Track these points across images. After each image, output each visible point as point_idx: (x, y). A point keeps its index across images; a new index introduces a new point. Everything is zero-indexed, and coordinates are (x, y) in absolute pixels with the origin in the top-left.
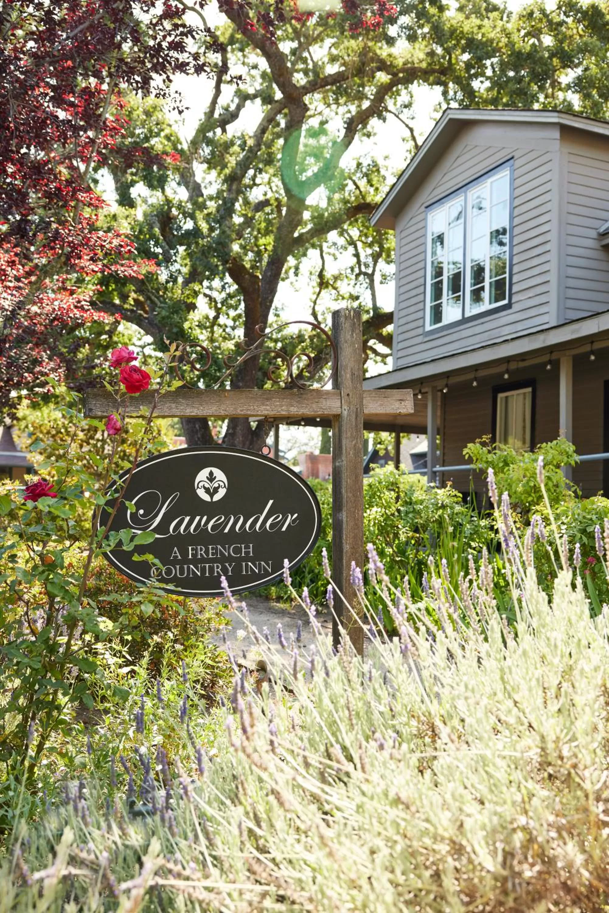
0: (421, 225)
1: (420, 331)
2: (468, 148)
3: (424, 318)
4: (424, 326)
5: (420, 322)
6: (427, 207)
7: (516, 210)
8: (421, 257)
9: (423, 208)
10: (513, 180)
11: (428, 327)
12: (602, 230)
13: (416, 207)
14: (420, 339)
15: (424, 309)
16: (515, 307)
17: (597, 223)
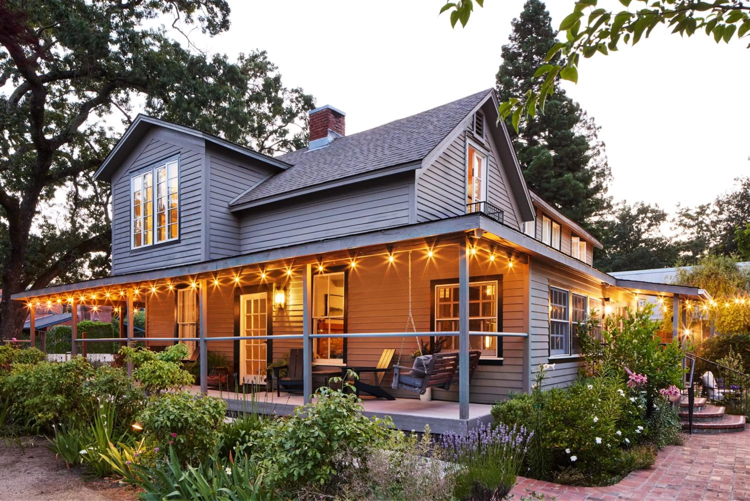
0: (127, 183)
1: (128, 249)
2: (154, 141)
3: (130, 241)
4: (130, 246)
5: (128, 244)
6: (130, 173)
7: (182, 184)
8: (128, 203)
9: (128, 173)
10: (180, 166)
11: (133, 248)
12: (231, 203)
13: (124, 171)
14: (128, 254)
15: (130, 236)
16: (183, 243)
17: (228, 199)
